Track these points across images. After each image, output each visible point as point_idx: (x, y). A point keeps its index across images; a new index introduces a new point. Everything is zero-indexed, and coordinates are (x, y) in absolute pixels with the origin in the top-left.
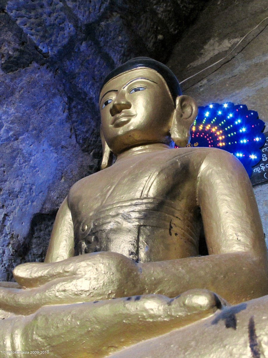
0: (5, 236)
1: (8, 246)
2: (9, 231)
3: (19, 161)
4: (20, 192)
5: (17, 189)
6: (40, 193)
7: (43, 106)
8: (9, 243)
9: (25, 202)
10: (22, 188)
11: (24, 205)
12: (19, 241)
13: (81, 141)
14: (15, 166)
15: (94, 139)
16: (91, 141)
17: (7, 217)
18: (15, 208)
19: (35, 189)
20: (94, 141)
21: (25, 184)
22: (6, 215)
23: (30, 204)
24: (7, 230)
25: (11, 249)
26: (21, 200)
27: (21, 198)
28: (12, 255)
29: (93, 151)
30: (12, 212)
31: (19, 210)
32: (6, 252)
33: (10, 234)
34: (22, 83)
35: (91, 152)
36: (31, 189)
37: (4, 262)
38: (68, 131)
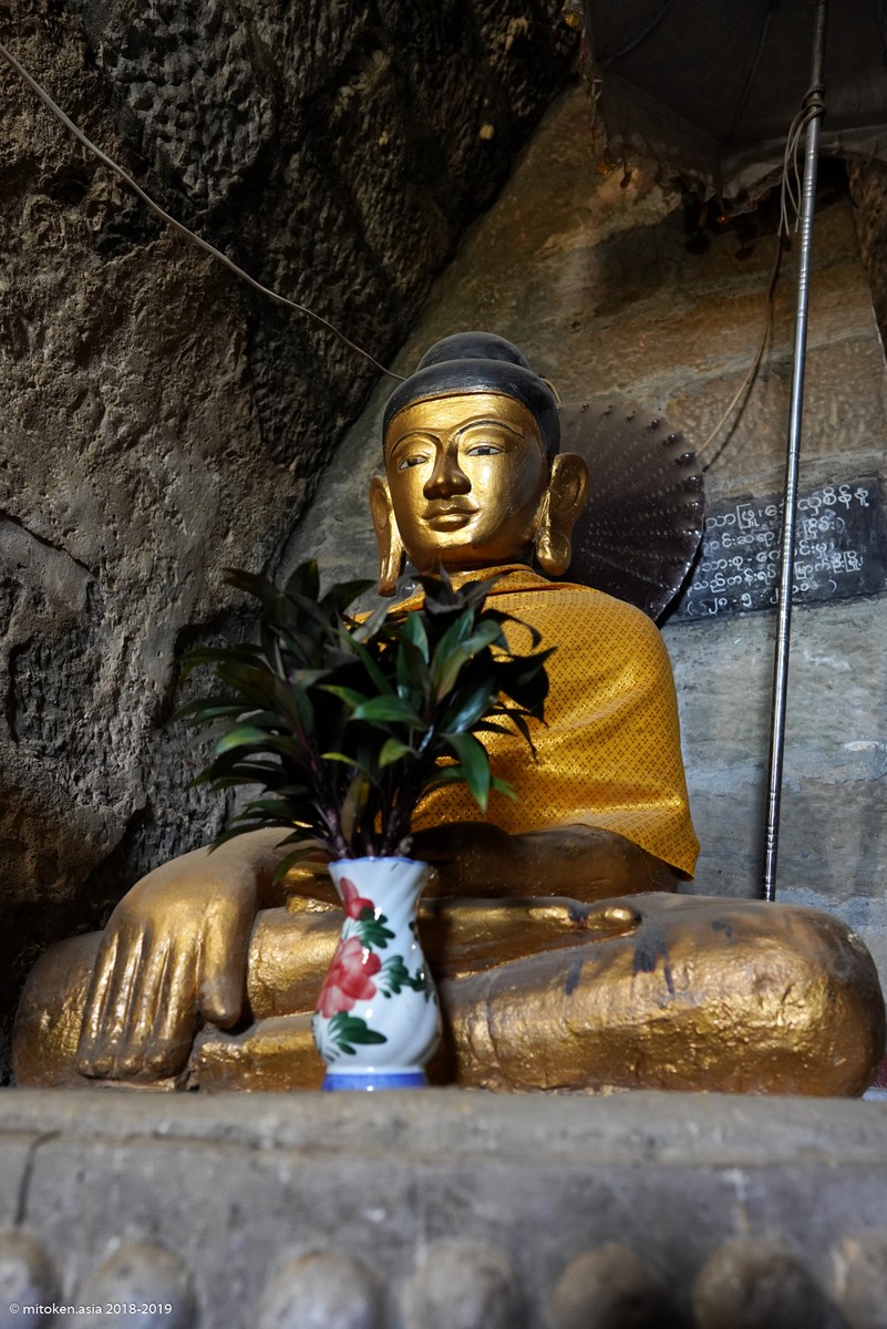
0: (129, 687)
1: (135, 708)
2: (137, 674)
3: (143, 502)
4: (151, 579)
5: (144, 574)
6: (187, 576)
7: (190, 349)
8: (137, 702)
9: (160, 603)
10: (153, 569)
11: (160, 610)
12: (158, 696)
13: (271, 437)
14: (135, 515)
15: (299, 429)
16: (294, 432)
17: (129, 644)
18: (143, 619)
19: (178, 569)
20: (300, 433)
21: (159, 559)
22: (127, 639)
23: (170, 604)
24: (132, 674)
25: (142, 715)
26: (153, 598)
27: (152, 593)
28: (145, 727)
29: (296, 459)
30: (139, 630)
31: (150, 625)
32: (134, 723)
33: (137, 680)
34: (143, 289)
35: (291, 463)
36: (170, 569)
37: (133, 745)
38: (245, 412)
